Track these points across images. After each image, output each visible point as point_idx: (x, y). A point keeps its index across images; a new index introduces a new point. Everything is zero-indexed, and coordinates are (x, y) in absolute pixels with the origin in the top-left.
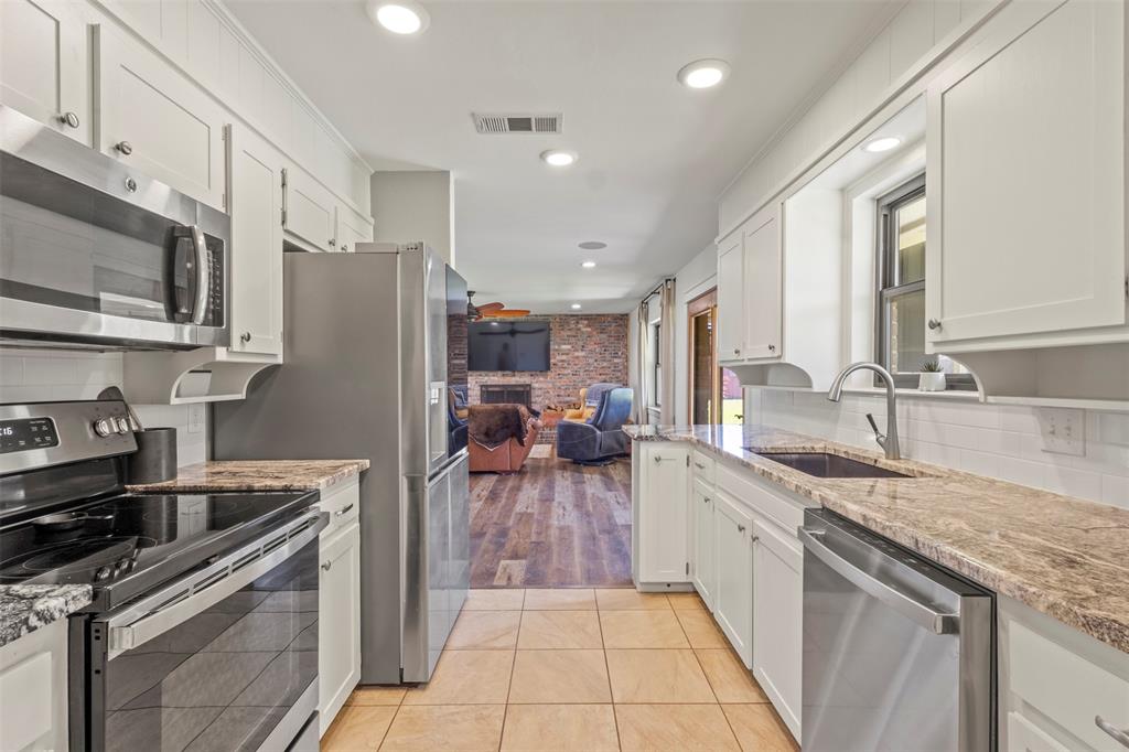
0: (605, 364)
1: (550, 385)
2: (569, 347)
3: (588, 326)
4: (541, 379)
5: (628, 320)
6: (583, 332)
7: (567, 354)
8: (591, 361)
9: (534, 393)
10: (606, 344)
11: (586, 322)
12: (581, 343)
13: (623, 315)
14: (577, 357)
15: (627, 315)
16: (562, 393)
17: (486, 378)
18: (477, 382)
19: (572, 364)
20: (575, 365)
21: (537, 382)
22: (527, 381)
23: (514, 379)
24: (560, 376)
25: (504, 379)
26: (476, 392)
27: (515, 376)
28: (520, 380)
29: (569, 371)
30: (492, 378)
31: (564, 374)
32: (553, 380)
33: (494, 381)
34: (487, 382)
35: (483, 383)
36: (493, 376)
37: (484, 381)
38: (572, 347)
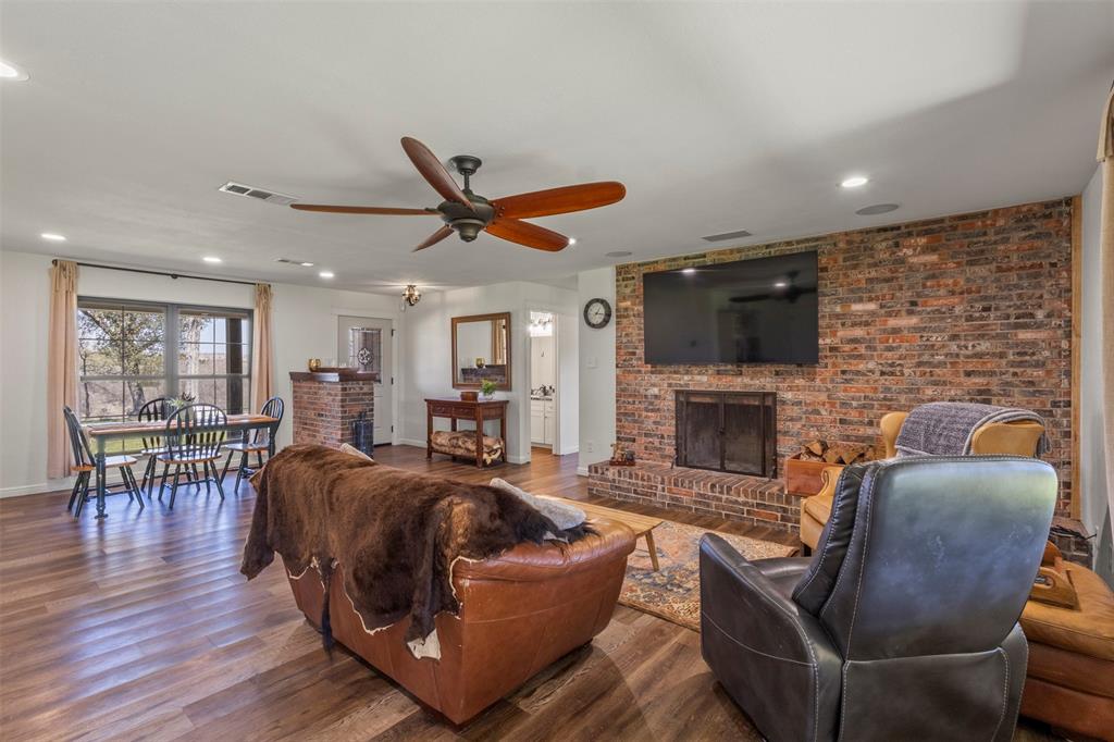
0: (986, 346)
1: (823, 397)
3: (930, 249)
4: (800, 382)
6: (912, 268)
7: (868, 324)
8: (935, 338)
10: (992, 291)
11: (922, 241)
12: (907, 295)
14: (896, 331)
16: (853, 415)
17: (686, 378)
18: (670, 385)
19: (880, 346)
20: (890, 349)
21: (790, 389)
22: (768, 385)
23: (739, 379)
24: (848, 377)
25: (720, 379)
26: (669, 403)
27: (741, 374)
28: (752, 382)
29: (871, 365)
30: (698, 378)
31: (858, 373)
32: (830, 386)
33: (702, 384)
34: (687, 385)
35: (681, 386)
36: (699, 374)
37: (682, 382)
38: (882, 307)
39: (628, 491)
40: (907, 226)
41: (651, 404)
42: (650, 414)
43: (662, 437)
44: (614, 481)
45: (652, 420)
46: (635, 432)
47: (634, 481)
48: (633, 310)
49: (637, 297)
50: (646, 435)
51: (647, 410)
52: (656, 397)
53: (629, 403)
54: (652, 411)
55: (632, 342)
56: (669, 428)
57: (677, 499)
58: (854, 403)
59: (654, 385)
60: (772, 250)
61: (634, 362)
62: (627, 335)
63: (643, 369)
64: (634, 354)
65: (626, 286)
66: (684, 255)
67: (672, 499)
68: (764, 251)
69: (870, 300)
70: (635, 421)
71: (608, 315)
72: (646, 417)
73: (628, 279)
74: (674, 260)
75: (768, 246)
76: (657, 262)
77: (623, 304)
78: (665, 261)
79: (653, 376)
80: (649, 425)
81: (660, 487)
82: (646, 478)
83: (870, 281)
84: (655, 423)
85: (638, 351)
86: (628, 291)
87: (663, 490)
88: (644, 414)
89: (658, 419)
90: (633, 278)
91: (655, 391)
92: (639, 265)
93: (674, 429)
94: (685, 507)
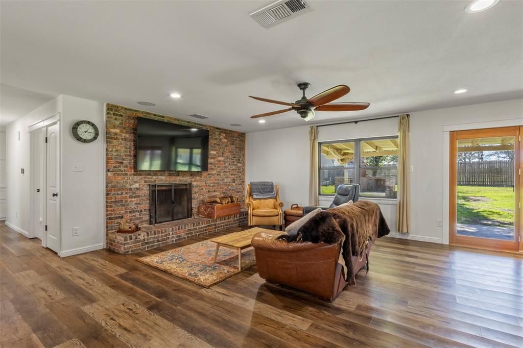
0: (234, 167)
1: (204, 184)
2: (215, 153)
3: (225, 138)
4: (198, 178)
5: (244, 137)
6: (223, 143)
7: (214, 158)
8: (227, 164)
9: (194, 190)
10: (235, 153)
11: (224, 135)
12: (221, 150)
13: (242, 134)
14: (220, 161)
15: (244, 134)
16: (211, 189)
17: (154, 177)
18: (145, 182)
19: (217, 166)
20: (219, 167)
21: (195, 181)
22: (188, 180)
23: (178, 178)
24: (210, 176)
25: (170, 178)
26: (146, 191)
27: (179, 175)
28: (182, 179)
29: (215, 172)
30: (160, 177)
31: (212, 174)
32: (206, 179)
33: (162, 180)
34: (155, 181)
35: (152, 182)
36: (160, 176)
37: (152, 180)
38: (217, 153)
39: (154, 242)
40: (222, 129)
41: (134, 193)
42: (133, 199)
43: (141, 211)
44: (144, 240)
45: (135, 202)
46: (123, 212)
47: (157, 235)
48: (121, 135)
49: (124, 128)
50: (130, 212)
51: (131, 197)
52: (137, 189)
53: (118, 194)
54: (135, 197)
55: (121, 156)
56: (145, 205)
57: (179, 236)
58: (211, 185)
59: (136, 182)
60: (190, 124)
61: (122, 169)
62: (117, 151)
63: (129, 173)
64: (122, 163)
65: (116, 119)
66: (154, 113)
67: (177, 237)
68: (187, 124)
69: (215, 150)
70: (123, 205)
71: (97, 134)
72: (131, 201)
73: (117, 115)
74: (148, 113)
75: (188, 122)
76: (138, 111)
77: (114, 131)
78: (143, 112)
79: (135, 177)
80: (132, 206)
81: (171, 233)
82: (164, 231)
83: (215, 144)
84: (136, 204)
85: (124, 162)
86: (117, 123)
87: (173, 234)
88: (129, 200)
89: (138, 202)
90: (122, 116)
91: (137, 185)
92: (126, 109)
93: (148, 205)
94: (183, 238)
